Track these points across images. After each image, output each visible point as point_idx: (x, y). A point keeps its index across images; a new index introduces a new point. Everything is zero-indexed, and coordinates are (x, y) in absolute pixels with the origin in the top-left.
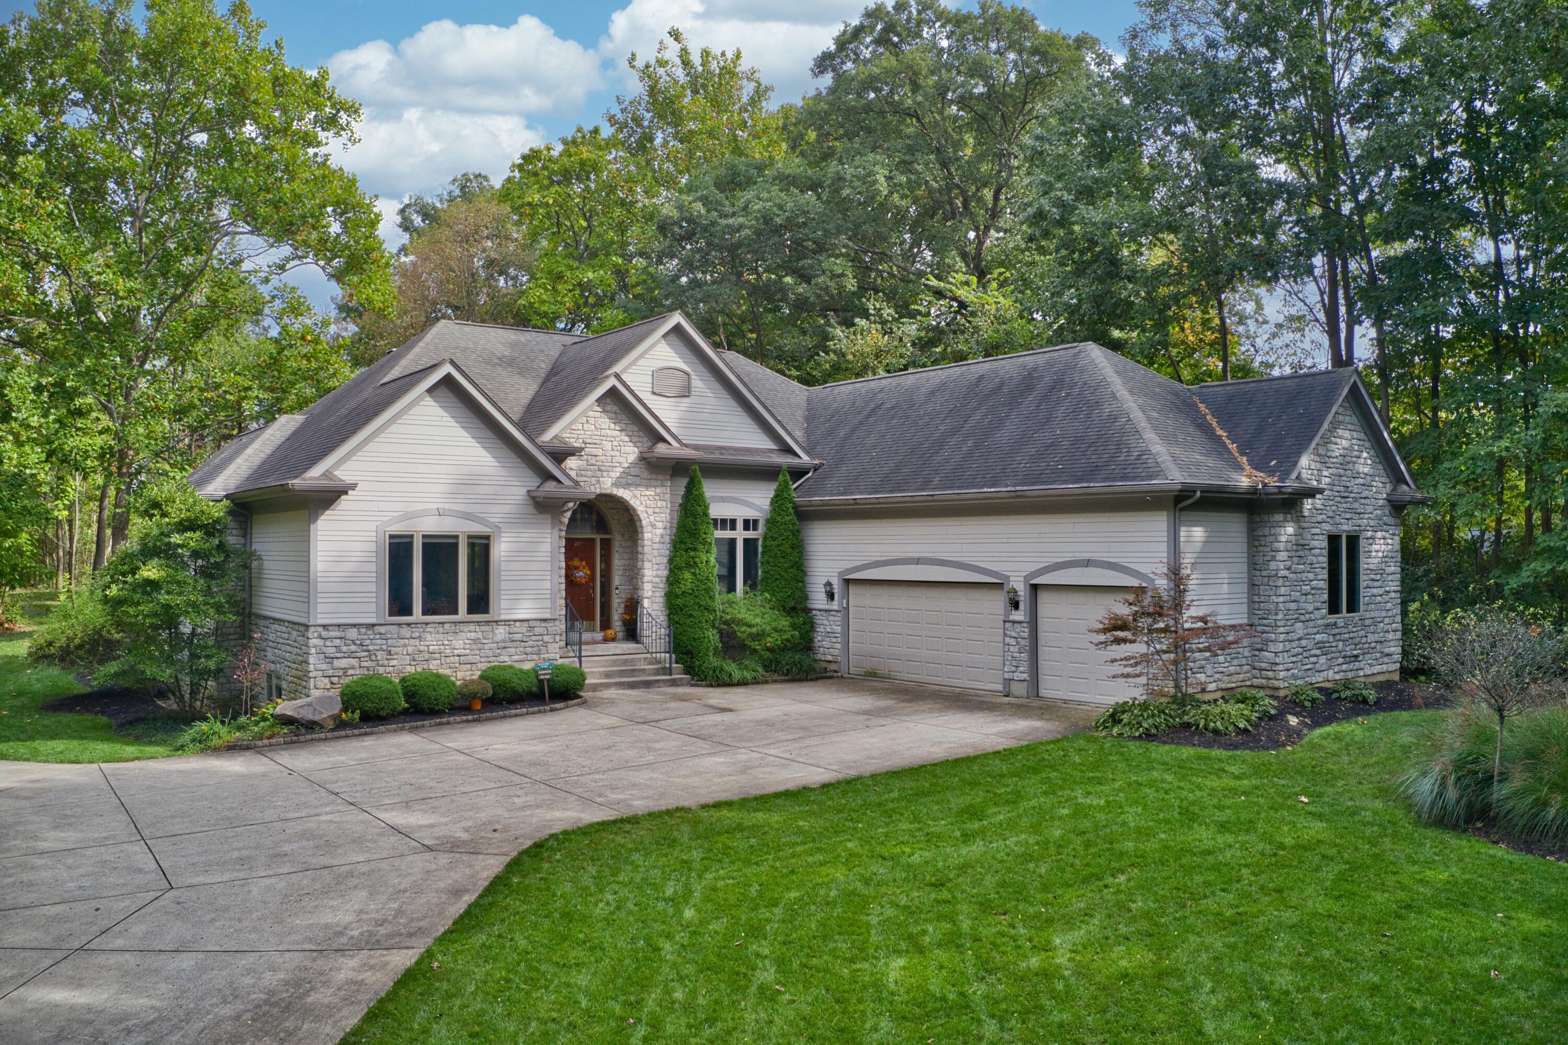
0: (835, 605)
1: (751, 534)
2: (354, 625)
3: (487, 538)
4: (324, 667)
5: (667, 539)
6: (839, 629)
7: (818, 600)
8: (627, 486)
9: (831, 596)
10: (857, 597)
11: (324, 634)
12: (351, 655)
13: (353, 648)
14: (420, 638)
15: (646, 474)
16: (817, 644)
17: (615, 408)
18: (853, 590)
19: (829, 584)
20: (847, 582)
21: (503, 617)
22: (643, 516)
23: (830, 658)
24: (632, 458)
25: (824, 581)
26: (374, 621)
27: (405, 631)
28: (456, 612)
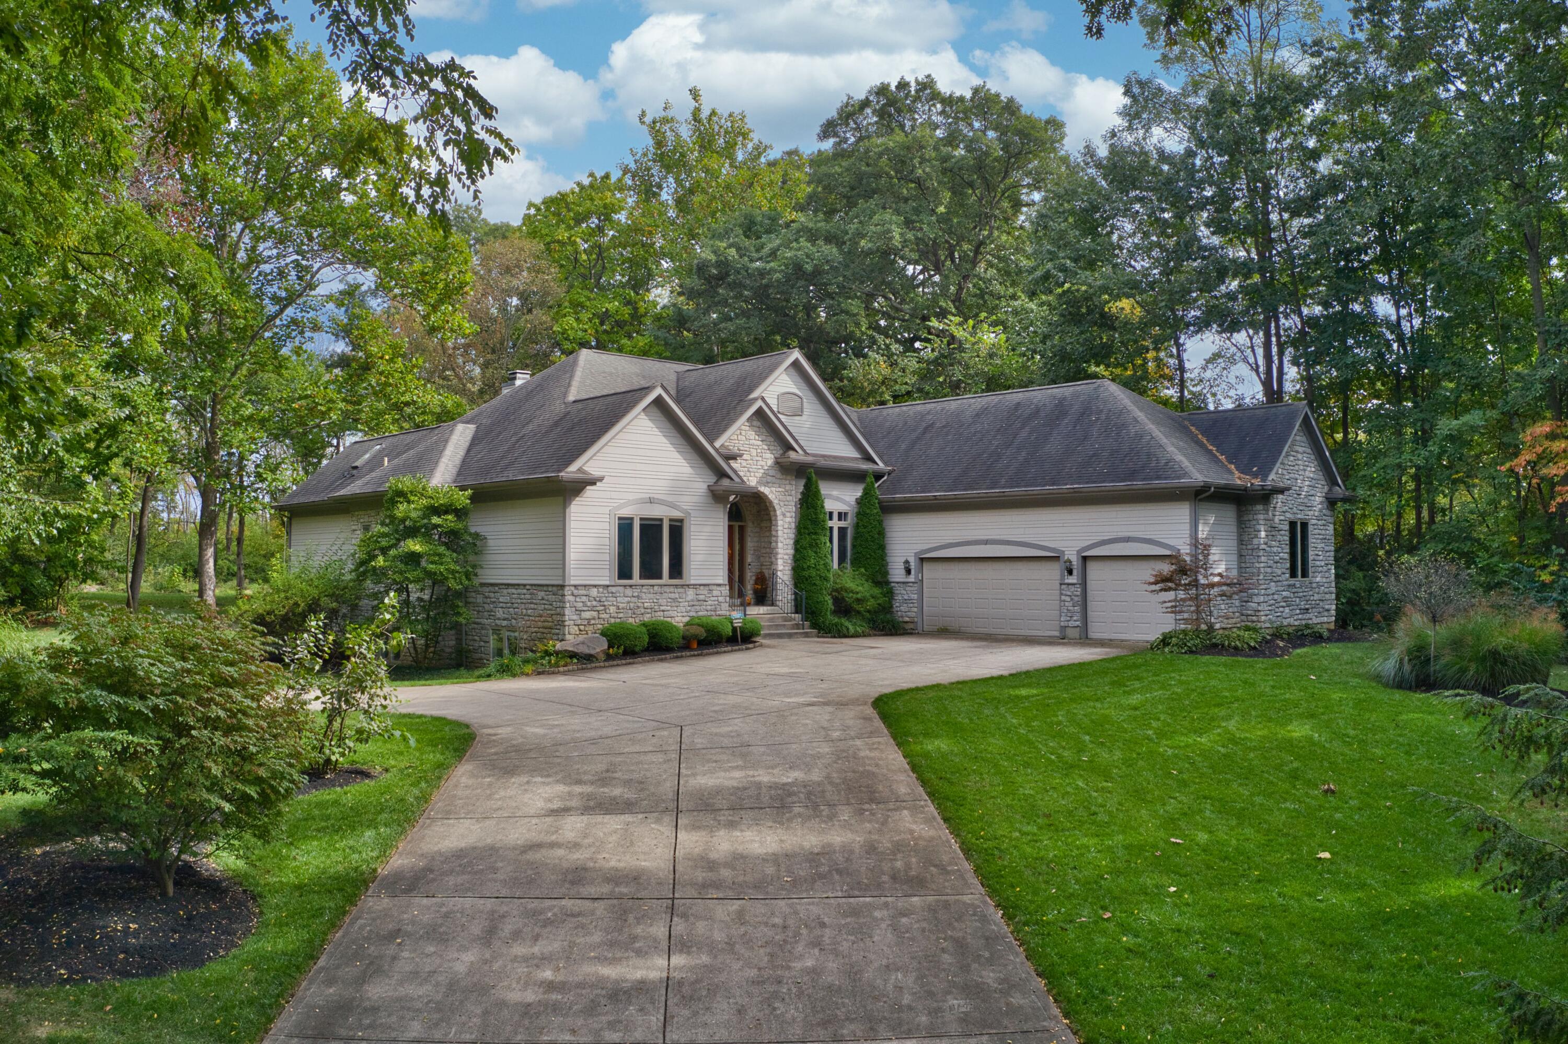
0: (912, 578)
1: (843, 524)
2: (595, 586)
3: (681, 521)
4: (575, 617)
5: (793, 525)
6: (915, 596)
7: (897, 573)
8: (766, 484)
9: (908, 572)
10: (929, 571)
11: (576, 592)
12: (593, 609)
13: (594, 603)
14: (638, 597)
15: (779, 475)
16: (895, 609)
17: (758, 424)
18: (926, 567)
19: (907, 562)
20: (922, 560)
21: (692, 582)
22: (777, 507)
23: (907, 619)
24: (770, 462)
25: (903, 560)
26: (608, 583)
27: (629, 592)
28: (660, 577)
